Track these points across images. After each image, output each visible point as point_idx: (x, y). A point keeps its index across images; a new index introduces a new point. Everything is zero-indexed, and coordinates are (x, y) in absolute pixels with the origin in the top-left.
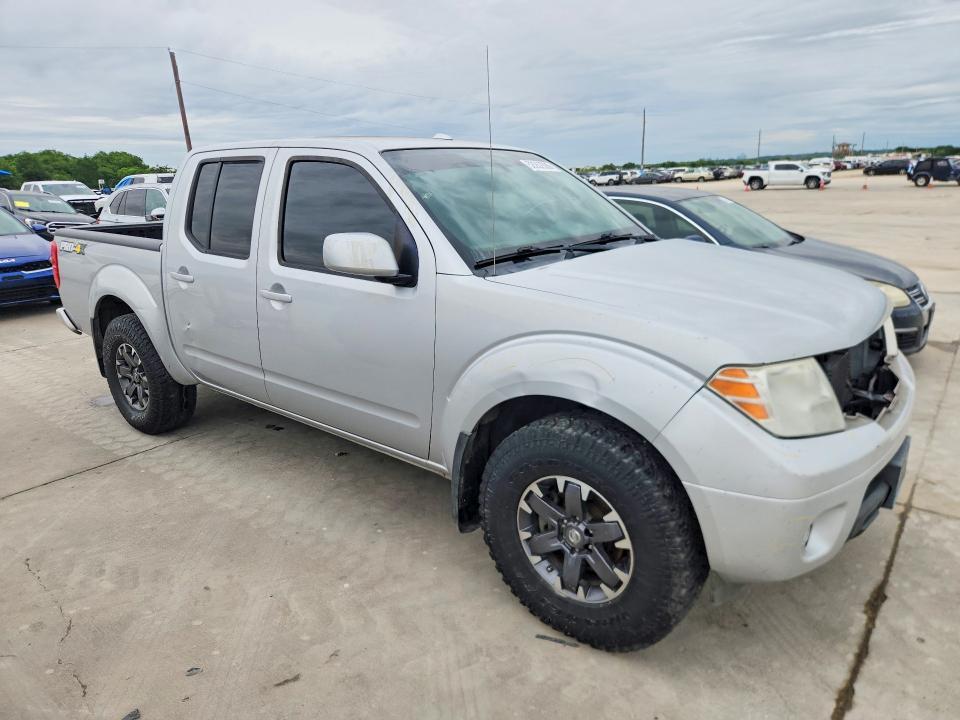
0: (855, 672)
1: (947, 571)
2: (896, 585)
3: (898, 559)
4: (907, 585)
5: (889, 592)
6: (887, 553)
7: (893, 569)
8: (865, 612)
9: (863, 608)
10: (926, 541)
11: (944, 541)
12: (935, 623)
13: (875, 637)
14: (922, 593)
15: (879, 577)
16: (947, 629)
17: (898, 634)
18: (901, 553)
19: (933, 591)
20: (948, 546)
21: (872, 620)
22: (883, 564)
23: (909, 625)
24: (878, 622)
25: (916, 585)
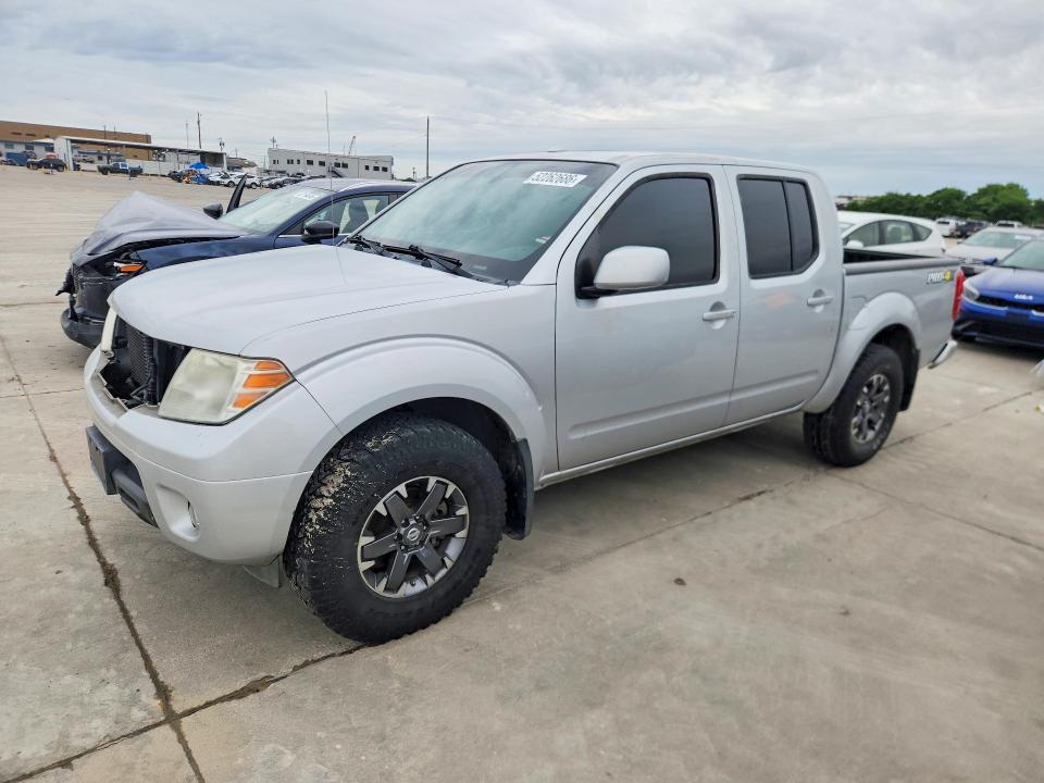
0: (89, 533)
1: (69, 646)
2: (107, 600)
3: (123, 627)
4: (97, 606)
5: (107, 591)
6: (140, 627)
7: (120, 614)
8: (112, 565)
9: (116, 566)
10: (113, 673)
11: (94, 689)
12: (54, 591)
13: (93, 556)
14: (80, 608)
15: (124, 598)
16: (42, 591)
17: (78, 566)
18: (127, 637)
19: (71, 616)
20: (86, 685)
21: (104, 564)
22: (133, 613)
23: (73, 577)
24: (98, 564)
25: (88, 612)
